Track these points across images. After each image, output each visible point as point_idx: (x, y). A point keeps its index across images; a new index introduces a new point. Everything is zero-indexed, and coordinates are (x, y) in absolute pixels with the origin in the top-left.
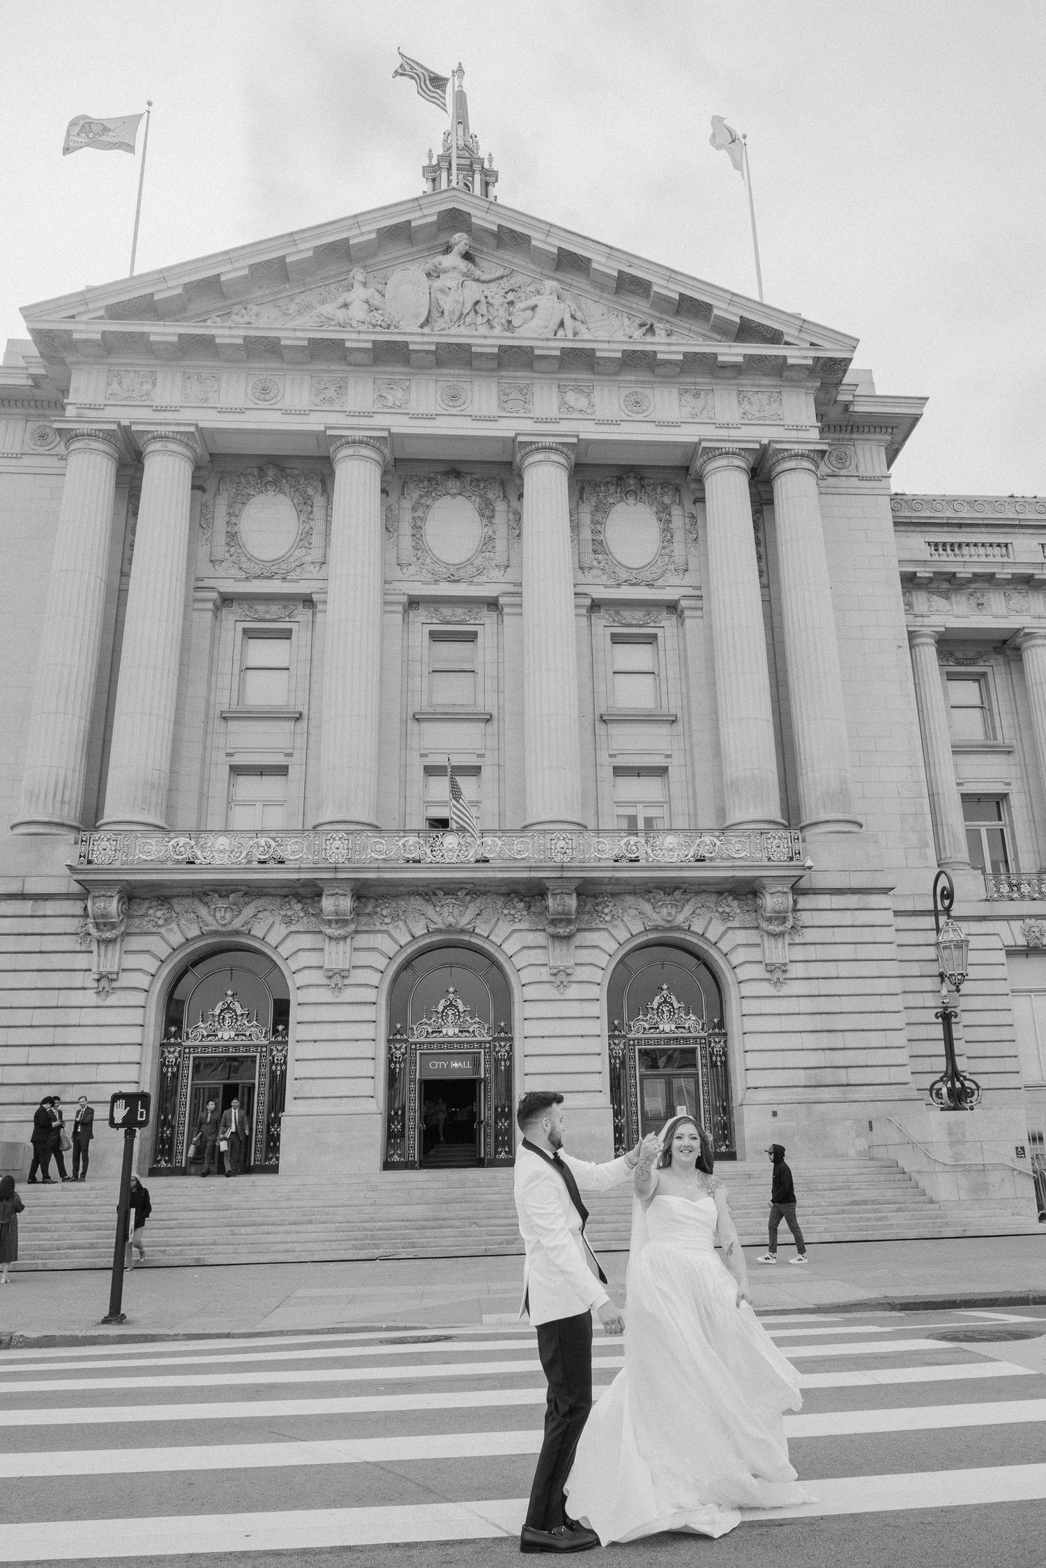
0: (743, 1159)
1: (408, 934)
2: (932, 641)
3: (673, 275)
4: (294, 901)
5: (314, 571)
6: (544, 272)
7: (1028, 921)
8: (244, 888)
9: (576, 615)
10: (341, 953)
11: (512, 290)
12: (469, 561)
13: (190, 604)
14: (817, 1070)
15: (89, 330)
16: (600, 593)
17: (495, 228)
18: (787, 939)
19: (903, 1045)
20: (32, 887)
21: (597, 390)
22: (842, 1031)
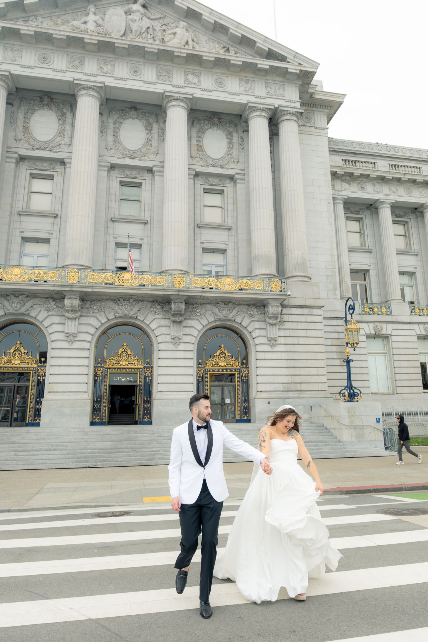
0: (255, 422)
1: (105, 318)
2: (342, 202)
3: (239, 25)
4: (51, 300)
5: (66, 148)
6: (180, 18)
7: (376, 323)
8: (27, 293)
9: (189, 178)
10: (73, 325)
11: (165, 25)
12: (140, 150)
13: (5, 160)
14: (288, 384)
16: (200, 169)
18: (277, 327)
19: (325, 374)
21: (202, 75)
22: (299, 367)
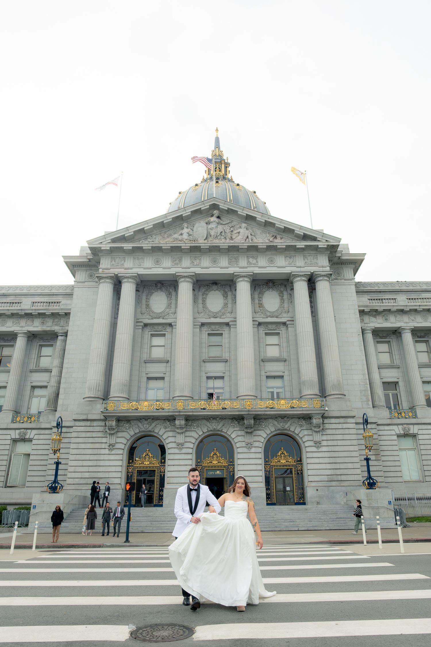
0: (308, 505)
1: (201, 431)
2: (371, 332)
3: (282, 221)
4: (167, 421)
5: (172, 316)
6: (242, 221)
7: (404, 425)
8: (152, 417)
9: (253, 327)
10: (181, 437)
11: (232, 227)
12: (220, 311)
13: (135, 327)
14: (331, 476)
15: (106, 246)
16: (261, 320)
17: (227, 209)
18: (321, 433)
19: (359, 468)
20: (90, 417)
21: (259, 257)
22: (339, 463)
